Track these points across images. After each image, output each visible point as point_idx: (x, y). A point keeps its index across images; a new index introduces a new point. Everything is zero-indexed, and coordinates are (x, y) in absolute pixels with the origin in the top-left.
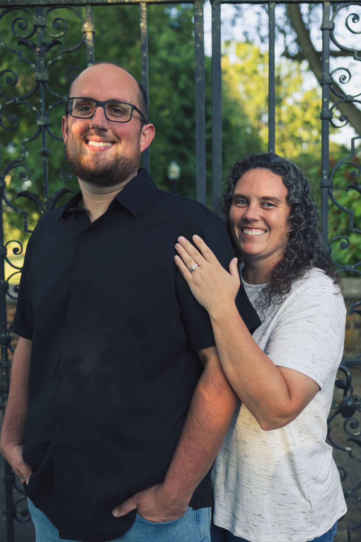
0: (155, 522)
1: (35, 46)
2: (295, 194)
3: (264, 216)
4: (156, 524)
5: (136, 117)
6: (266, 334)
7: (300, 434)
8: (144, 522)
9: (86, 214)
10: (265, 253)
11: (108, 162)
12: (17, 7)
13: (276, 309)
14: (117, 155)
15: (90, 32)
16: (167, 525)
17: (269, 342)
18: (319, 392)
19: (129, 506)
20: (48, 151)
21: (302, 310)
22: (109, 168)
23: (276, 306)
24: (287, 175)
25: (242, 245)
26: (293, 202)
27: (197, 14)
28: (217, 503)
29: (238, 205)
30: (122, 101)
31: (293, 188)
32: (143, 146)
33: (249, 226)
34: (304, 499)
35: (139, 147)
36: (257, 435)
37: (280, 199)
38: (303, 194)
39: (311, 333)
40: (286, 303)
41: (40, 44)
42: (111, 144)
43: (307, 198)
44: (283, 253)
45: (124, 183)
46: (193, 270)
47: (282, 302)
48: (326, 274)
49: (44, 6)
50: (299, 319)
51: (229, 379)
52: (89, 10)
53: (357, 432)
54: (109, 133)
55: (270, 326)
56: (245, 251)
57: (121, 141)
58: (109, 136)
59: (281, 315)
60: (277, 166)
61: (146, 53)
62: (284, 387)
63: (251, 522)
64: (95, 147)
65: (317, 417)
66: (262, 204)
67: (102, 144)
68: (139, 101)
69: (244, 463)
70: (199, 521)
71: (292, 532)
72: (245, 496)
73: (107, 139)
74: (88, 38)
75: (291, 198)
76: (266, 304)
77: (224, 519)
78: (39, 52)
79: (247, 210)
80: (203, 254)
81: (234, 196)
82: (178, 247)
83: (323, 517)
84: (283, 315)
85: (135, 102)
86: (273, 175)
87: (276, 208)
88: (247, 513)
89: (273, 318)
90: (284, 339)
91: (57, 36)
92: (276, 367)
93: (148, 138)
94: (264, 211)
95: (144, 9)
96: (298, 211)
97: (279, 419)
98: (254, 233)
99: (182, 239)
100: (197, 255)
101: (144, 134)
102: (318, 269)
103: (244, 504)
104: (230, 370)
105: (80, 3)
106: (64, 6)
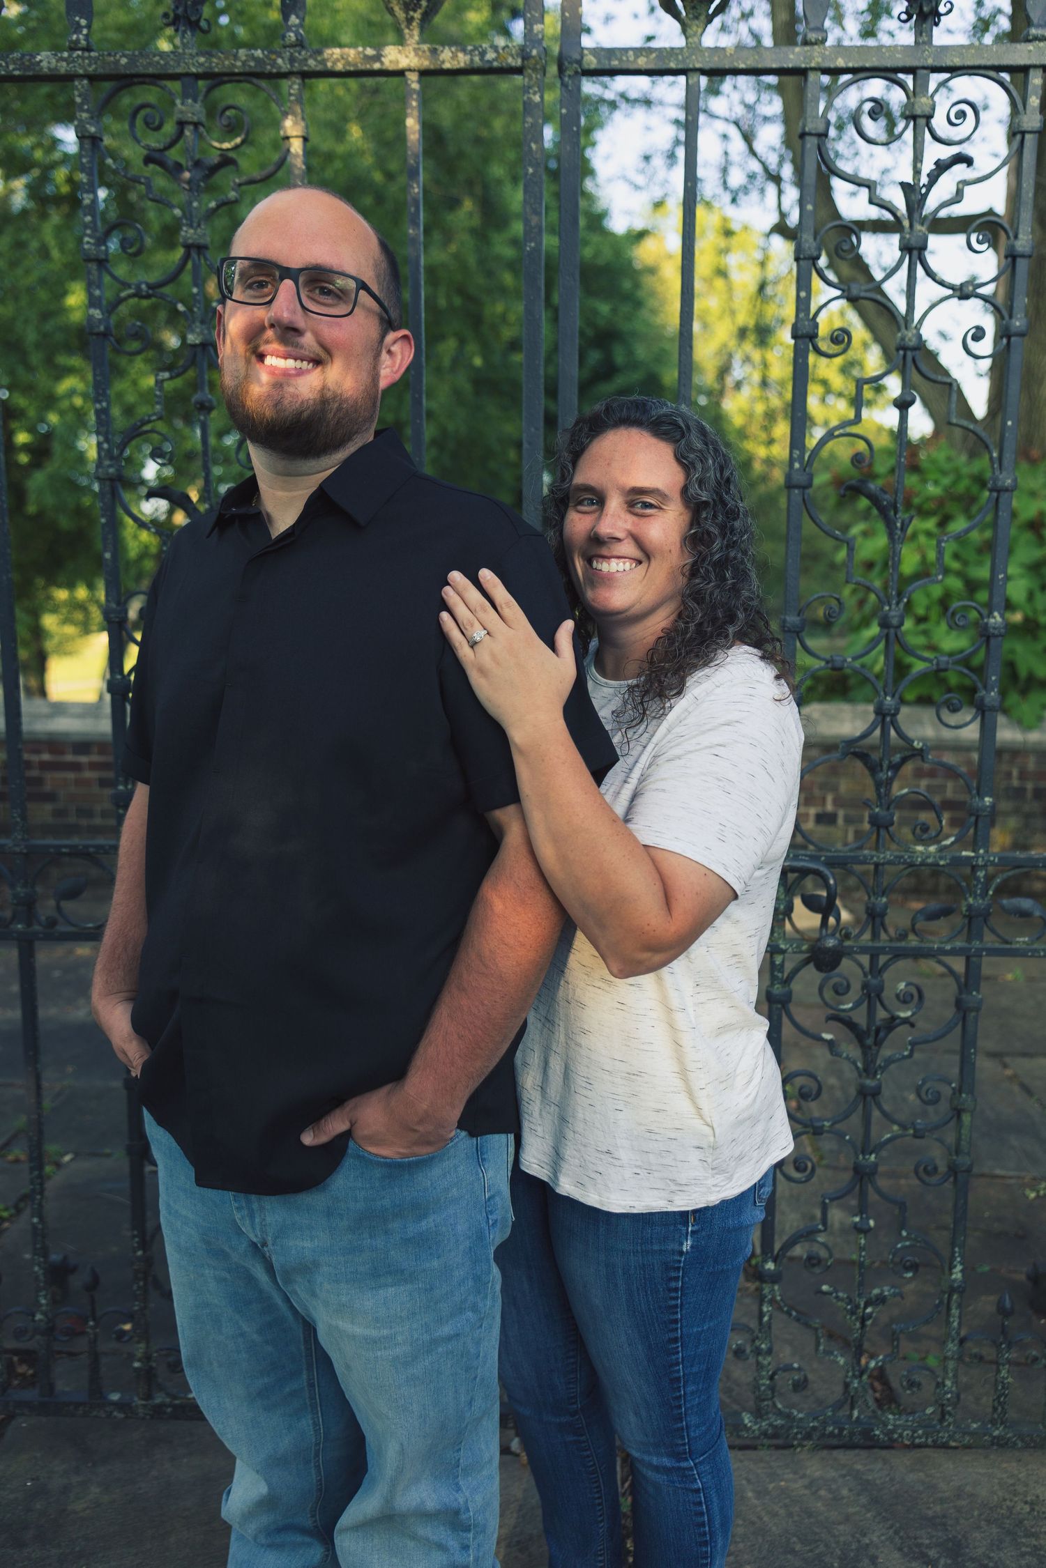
0: (386, 1158)
1: (179, 168)
2: (701, 482)
3: (635, 531)
4: (388, 1160)
5: (369, 310)
6: (629, 780)
7: (698, 989)
8: (363, 1157)
9: (260, 520)
10: (637, 609)
11: (302, 402)
12: (140, 80)
13: (650, 729)
14: (324, 388)
15: (297, 137)
16: (410, 1165)
17: (635, 796)
18: (734, 903)
19: (335, 1125)
20: (210, 401)
21: (703, 733)
22: (305, 414)
23: (654, 722)
24: (683, 442)
25: (589, 594)
26: (695, 498)
27: (529, 99)
28: (526, 1125)
29: (581, 508)
30: (335, 268)
31: (695, 468)
32: (386, 377)
33: (604, 551)
34: (702, 1122)
35: (375, 377)
36: (607, 988)
37: (667, 492)
38: (718, 483)
39: (720, 780)
40: (671, 716)
41: (190, 163)
42: (311, 365)
43: (727, 493)
44: (677, 613)
45: (341, 456)
46: (476, 643)
47: (664, 715)
48: (762, 658)
49: (197, 76)
50: (696, 751)
51: (544, 871)
52: (296, 87)
53: (848, 1003)
54: (308, 339)
55: (638, 764)
56: (595, 605)
57: (334, 360)
58: (305, 345)
59: (661, 741)
60: (663, 422)
61: (418, 187)
62: (657, 888)
63: (591, 1166)
64: (276, 368)
65: (735, 955)
66: (630, 505)
67: (290, 363)
68: (378, 276)
69: (579, 1045)
70: (483, 1160)
71: (674, 1188)
72: (581, 1111)
73: (303, 351)
74: (292, 150)
75: (691, 491)
76: (635, 719)
77: (539, 1160)
78: (189, 182)
79: (599, 518)
80: (499, 609)
81: (572, 488)
82: (448, 592)
83: (740, 1157)
84: (665, 741)
85: (369, 277)
86: (653, 441)
87: (660, 513)
88: (582, 1148)
89: (645, 747)
90: (664, 790)
91: (226, 145)
92: (642, 848)
93: (398, 362)
94: (635, 518)
95: (415, 86)
96: (706, 518)
97: (646, 955)
98: (613, 566)
99: (456, 576)
100: (485, 611)
101: (389, 352)
102: (746, 648)
103: (577, 1129)
104: (547, 852)
105: (274, 71)
106: (242, 78)
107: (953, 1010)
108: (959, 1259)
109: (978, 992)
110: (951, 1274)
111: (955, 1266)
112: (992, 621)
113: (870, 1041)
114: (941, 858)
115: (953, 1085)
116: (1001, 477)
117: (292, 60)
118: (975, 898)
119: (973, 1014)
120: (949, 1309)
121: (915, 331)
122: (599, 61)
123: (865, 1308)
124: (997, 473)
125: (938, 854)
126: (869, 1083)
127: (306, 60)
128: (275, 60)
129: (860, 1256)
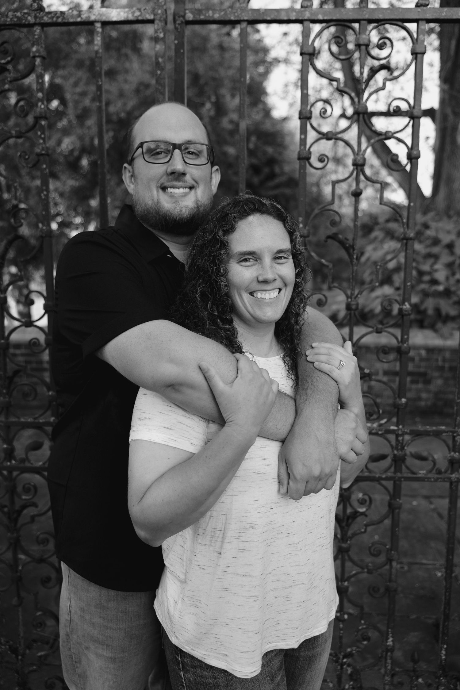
15: (39, 56)
27: (158, 35)
32: (214, 189)
52: (38, 31)
54: (188, 177)
57: (199, 186)
58: (188, 181)
61: (101, 81)
73: (186, 184)
74: (37, 63)
91: (3, 61)
95: (100, 30)
101: (213, 177)
105: (27, 23)
106: (11, 27)
107: (387, 508)
108: (391, 635)
109: (400, 499)
110: (387, 642)
111: (389, 639)
112: (404, 307)
113: (344, 524)
114: (380, 430)
115: (387, 547)
116: (408, 232)
117: (36, 17)
118: (397, 451)
119: (397, 511)
120: (386, 660)
121: (361, 156)
122: (194, 17)
123: (343, 658)
124: (406, 230)
125: (378, 428)
126: (344, 545)
127: (43, 17)
128: (27, 18)
129: (340, 633)
